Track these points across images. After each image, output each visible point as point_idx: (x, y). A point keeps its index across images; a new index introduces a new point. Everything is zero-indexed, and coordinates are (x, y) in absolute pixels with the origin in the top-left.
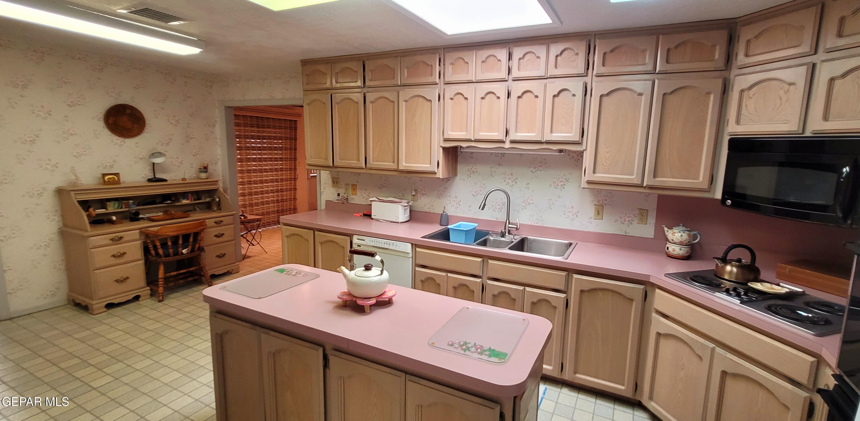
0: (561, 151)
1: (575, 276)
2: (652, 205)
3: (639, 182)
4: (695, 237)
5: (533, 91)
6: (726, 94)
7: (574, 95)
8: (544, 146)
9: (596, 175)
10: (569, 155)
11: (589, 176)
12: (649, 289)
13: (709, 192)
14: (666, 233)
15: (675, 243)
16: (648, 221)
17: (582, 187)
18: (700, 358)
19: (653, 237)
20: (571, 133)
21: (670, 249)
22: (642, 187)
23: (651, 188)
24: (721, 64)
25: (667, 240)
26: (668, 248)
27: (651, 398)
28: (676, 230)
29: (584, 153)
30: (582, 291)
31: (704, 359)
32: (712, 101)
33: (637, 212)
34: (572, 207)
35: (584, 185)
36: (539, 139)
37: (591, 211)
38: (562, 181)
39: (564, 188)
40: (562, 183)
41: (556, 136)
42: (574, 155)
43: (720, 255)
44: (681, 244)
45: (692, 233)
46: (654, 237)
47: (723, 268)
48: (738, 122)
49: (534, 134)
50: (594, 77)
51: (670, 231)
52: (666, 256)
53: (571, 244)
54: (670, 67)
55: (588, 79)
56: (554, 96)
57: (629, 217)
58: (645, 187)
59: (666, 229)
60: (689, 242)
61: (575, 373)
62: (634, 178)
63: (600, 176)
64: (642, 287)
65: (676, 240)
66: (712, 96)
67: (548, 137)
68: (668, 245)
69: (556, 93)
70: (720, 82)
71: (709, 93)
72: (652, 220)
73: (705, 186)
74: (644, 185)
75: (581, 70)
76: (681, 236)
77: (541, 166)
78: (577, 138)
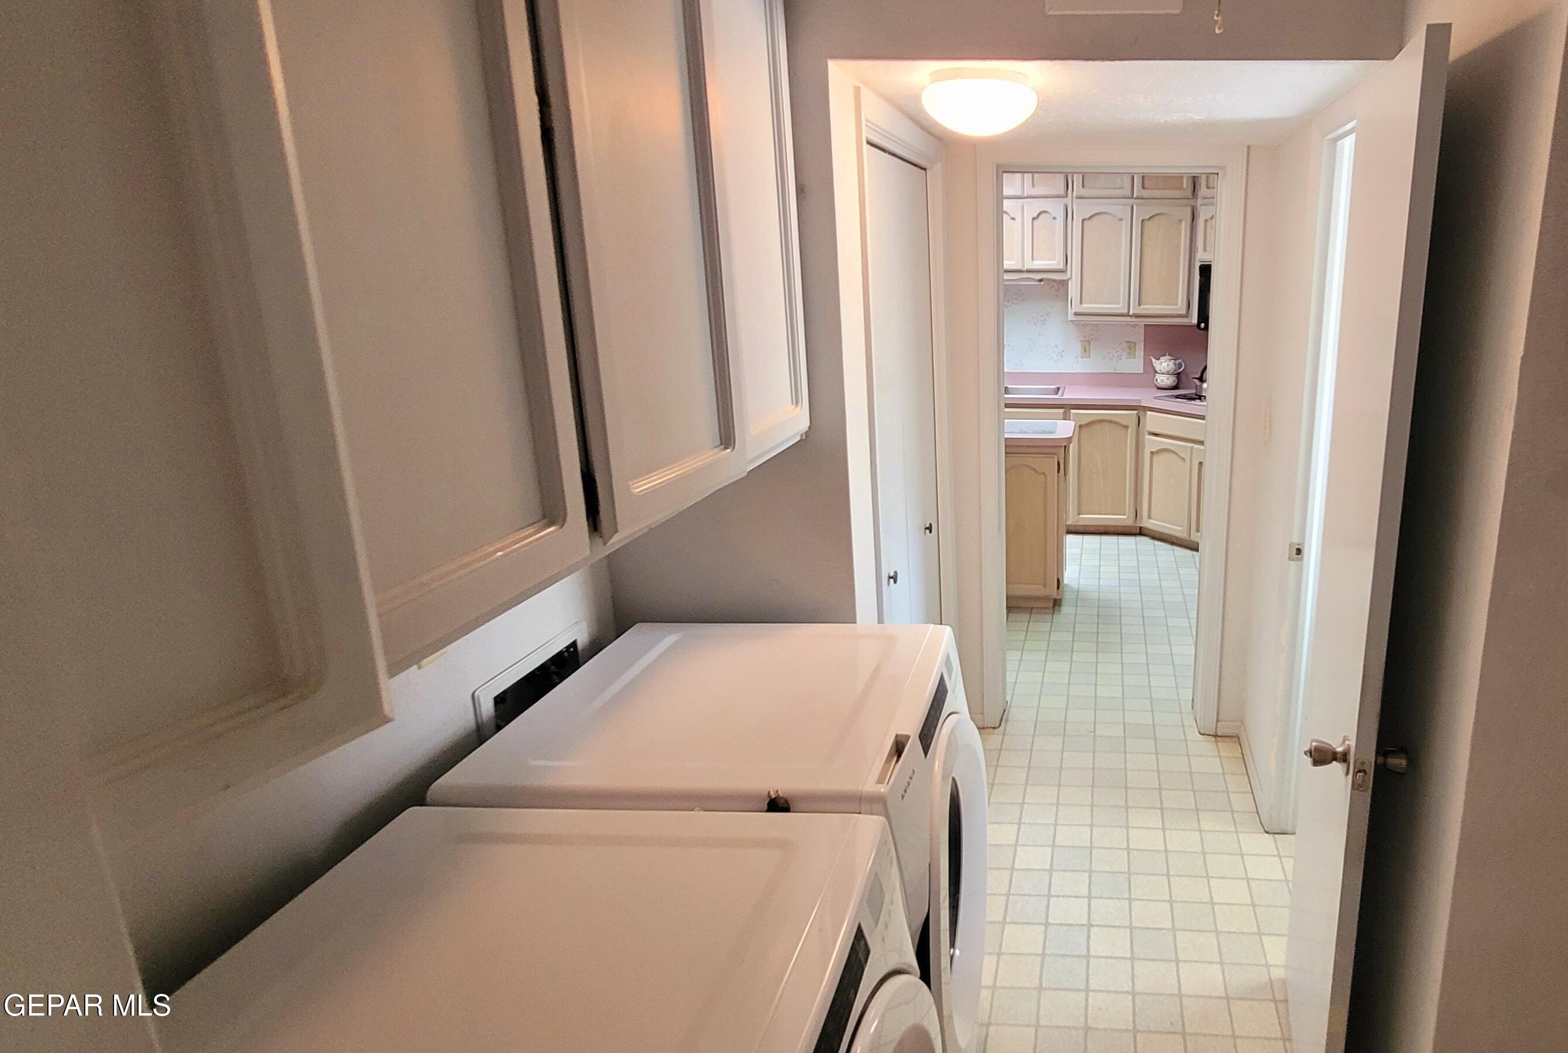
0: (1041, 280)
1: (1073, 411)
2: (1139, 336)
3: (1126, 311)
4: (1180, 366)
5: (1009, 212)
6: (1195, 222)
7: (1054, 218)
8: (1025, 275)
9: (1084, 305)
10: (1048, 284)
11: (1075, 307)
12: (1141, 414)
13: (1187, 317)
14: (1155, 365)
15: (1163, 373)
16: (1137, 354)
17: (1069, 319)
18: (1184, 459)
19: (1142, 371)
20: (1054, 260)
21: (1159, 381)
22: (1128, 316)
23: (1137, 316)
24: (1189, 194)
25: (1156, 372)
26: (1157, 380)
27: (1149, 517)
28: (1162, 359)
29: (1070, 282)
30: (1080, 426)
31: (1187, 460)
32: (1185, 227)
33: (1125, 345)
34: (1056, 347)
35: (1071, 317)
36: (1019, 267)
37: (1077, 348)
38: (1042, 316)
39: (1044, 324)
40: (1043, 318)
41: (1038, 264)
42: (1054, 283)
43: (1198, 376)
44: (1168, 373)
45: (1178, 361)
46: (1144, 371)
47: (1201, 386)
48: (1205, 250)
49: (1013, 263)
50: (1074, 199)
51: (1158, 361)
52: (1155, 389)
53: (1058, 389)
54: (1145, 193)
55: (1068, 201)
56: (1034, 219)
57: (1117, 352)
58: (1131, 316)
59: (1154, 360)
60: (1175, 371)
61: (1079, 514)
62: (1120, 307)
63: (1087, 307)
64: (1135, 412)
65: (1163, 371)
66: (1183, 223)
67: (1030, 265)
68: (1157, 377)
69: (1035, 215)
70: (1189, 209)
71: (1180, 221)
72: (1140, 353)
73: (1184, 312)
74: (1131, 313)
75: (1062, 192)
76: (1168, 365)
77: (1016, 299)
78: (1061, 266)
